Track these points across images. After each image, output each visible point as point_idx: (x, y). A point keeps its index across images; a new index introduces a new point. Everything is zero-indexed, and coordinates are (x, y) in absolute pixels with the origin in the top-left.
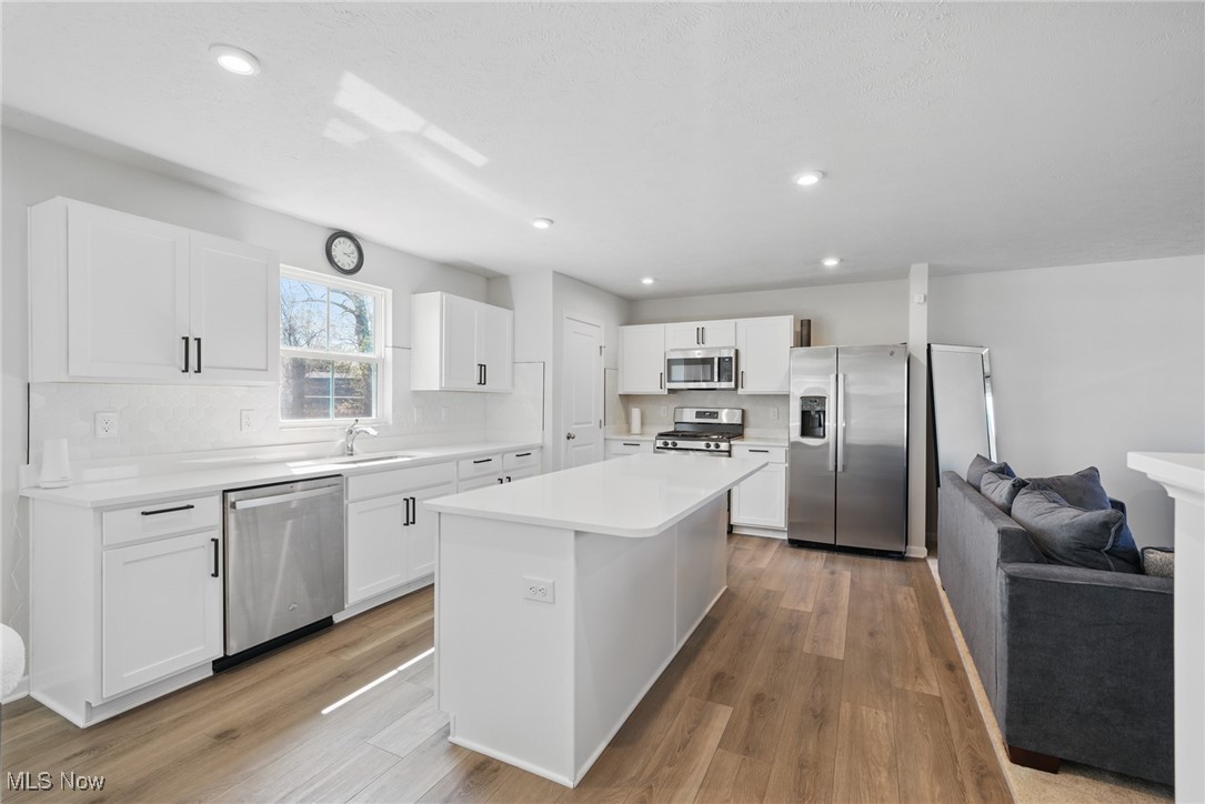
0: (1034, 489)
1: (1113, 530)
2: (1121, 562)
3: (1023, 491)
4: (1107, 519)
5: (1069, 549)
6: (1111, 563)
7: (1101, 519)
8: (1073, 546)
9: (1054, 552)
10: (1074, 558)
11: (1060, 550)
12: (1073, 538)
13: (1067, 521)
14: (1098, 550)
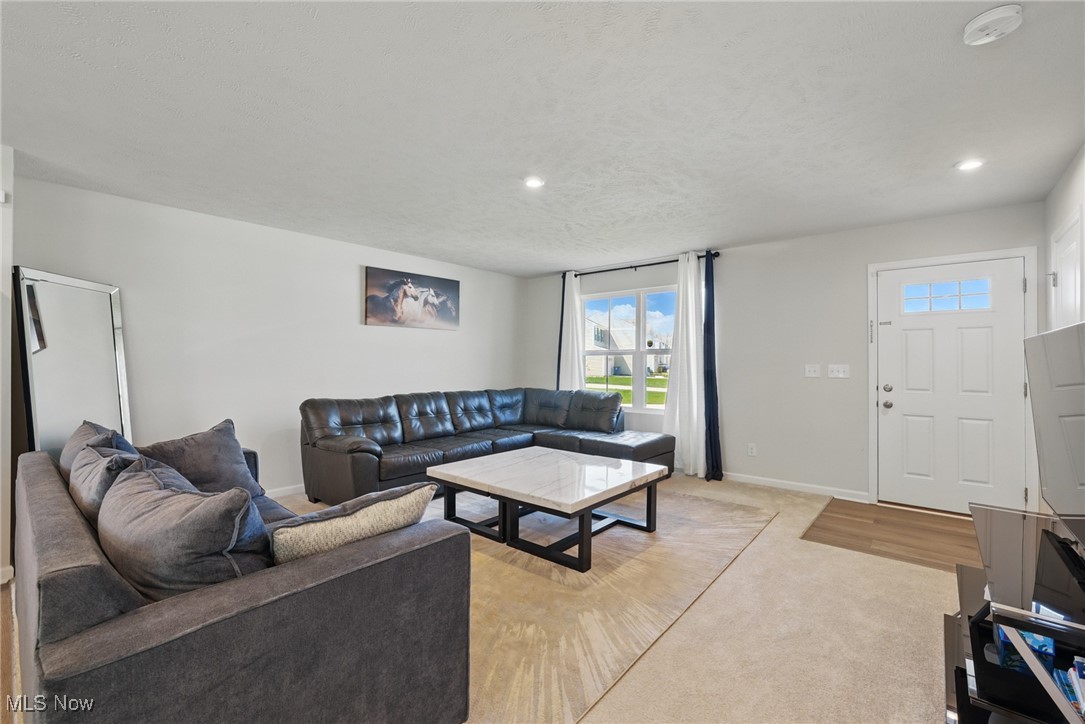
0: (141, 470)
1: (238, 520)
2: (249, 559)
3: (123, 475)
4: (229, 506)
5: (179, 566)
6: (236, 568)
7: (223, 508)
8: (184, 560)
9: (156, 576)
10: (186, 578)
11: (164, 571)
12: (183, 547)
13: (175, 522)
14: (219, 554)
